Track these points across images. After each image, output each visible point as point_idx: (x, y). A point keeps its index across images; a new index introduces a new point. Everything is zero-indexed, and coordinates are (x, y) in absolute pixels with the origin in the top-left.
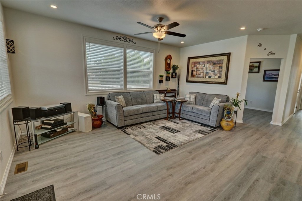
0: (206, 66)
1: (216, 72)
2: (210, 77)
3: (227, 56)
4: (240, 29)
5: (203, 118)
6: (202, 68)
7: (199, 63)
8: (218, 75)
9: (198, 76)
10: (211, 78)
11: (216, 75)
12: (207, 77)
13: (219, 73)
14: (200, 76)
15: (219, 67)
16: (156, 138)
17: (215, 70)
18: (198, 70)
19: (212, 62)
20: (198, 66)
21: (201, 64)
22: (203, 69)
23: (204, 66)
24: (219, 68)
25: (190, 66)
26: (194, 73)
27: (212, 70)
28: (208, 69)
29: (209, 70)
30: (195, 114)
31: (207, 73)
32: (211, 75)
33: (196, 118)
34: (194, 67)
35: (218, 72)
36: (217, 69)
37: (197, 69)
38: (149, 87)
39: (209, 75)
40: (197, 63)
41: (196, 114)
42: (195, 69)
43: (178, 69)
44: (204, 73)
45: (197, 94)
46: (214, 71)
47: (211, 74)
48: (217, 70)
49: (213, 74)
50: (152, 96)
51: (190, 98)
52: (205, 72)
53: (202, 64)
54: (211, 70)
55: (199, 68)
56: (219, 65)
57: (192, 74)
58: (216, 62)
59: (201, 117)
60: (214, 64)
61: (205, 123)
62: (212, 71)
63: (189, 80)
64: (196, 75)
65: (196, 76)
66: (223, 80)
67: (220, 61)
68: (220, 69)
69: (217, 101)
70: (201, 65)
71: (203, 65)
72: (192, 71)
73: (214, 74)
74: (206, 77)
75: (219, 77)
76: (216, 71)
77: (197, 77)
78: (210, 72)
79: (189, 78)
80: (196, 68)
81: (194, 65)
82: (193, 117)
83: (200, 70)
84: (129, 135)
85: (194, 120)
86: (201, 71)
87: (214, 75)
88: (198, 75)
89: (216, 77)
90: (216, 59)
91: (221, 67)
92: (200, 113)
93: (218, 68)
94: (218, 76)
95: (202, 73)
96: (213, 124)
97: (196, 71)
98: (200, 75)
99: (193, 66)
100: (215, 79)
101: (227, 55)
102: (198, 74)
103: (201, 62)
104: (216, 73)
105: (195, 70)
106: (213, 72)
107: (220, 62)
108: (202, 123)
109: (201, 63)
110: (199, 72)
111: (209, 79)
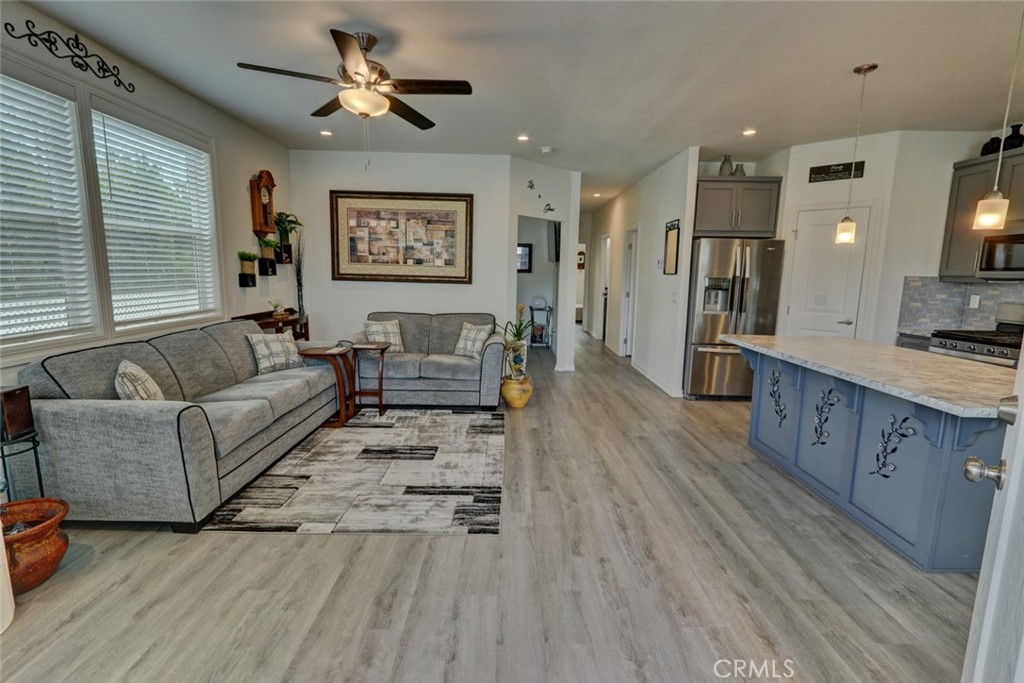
0: (402, 227)
1: (438, 248)
2: (419, 262)
3: (465, 203)
4: (517, 140)
5: (460, 388)
6: (391, 233)
7: (377, 215)
8: (445, 256)
9: (377, 257)
10: (425, 264)
11: (439, 256)
12: (410, 262)
13: (447, 251)
14: (385, 258)
15: (446, 231)
16: (406, 492)
17: (435, 241)
18: (373, 236)
19: (422, 215)
20: (373, 223)
21: (383, 219)
22: (396, 237)
23: (395, 226)
24: (446, 236)
25: (342, 221)
26: (362, 247)
27: (425, 241)
28: (411, 237)
29: (415, 240)
30: (431, 382)
31: (408, 249)
32: (422, 257)
33: (435, 396)
34: (359, 226)
35: (442, 247)
36: (441, 238)
37: (370, 233)
38: (197, 308)
39: (416, 257)
40: (370, 213)
41: (436, 381)
42: (363, 233)
43: (298, 228)
44: (398, 248)
45: (402, 318)
46: (432, 244)
47: (424, 253)
48: (441, 242)
49: (428, 253)
50: (244, 345)
51: (386, 334)
52: (402, 245)
53: (390, 219)
54: (419, 240)
55: (380, 230)
56: (444, 227)
57: (353, 249)
58: (436, 218)
59: (454, 386)
60: (429, 222)
61: (467, 404)
62: (424, 245)
63: (341, 272)
64: (371, 254)
65: (370, 258)
66: (459, 270)
67: (447, 215)
68: (450, 239)
69: (482, 332)
70: (383, 223)
71: (393, 224)
72: (352, 240)
73: (432, 252)
74: (405, 262)
75: (449, 263)
76: (438, 244)
77: (374, 261)
78: (418, 245)
79: (342, 266)
80: (366, 229)
81: (358, 221)
82: (425, 395)
83: (384, 237)
84: (296, 528)
85: (429, 403)
86: (388, 243)
87: (432, 257)
88: (378, 254)
89: (439, 262)
90: (433, 208)
91: (451, 234)
92: (448, 377)
93: (443, 234)
94: (446, 260)
95: (392, 250)
96: (491, 398)
97: (369, 242)
98: (384, 254)
99: (353, 223)
100: (437, 269)
101: (466, 201)
102: (375, 251)
103: (386, 210)
104: (439, 250)
105: (362, 239)
106: (429, 247)
107: (446, 218)
108: (459, 403)
109: (383, 215)
110: (380, 244)
111: (419, 267)
